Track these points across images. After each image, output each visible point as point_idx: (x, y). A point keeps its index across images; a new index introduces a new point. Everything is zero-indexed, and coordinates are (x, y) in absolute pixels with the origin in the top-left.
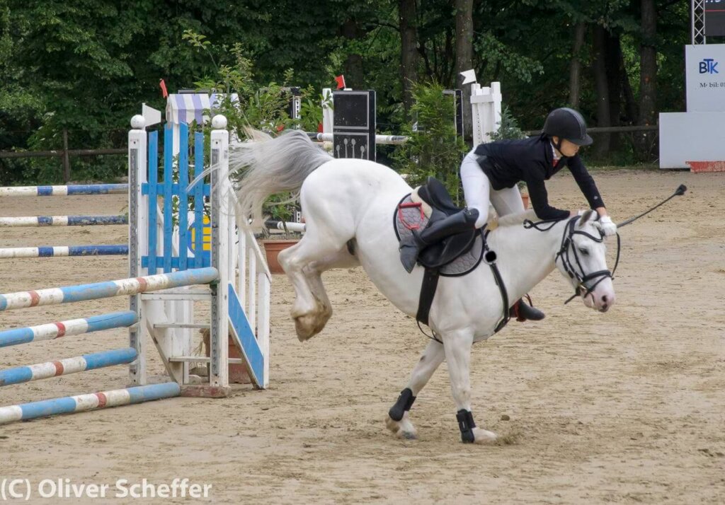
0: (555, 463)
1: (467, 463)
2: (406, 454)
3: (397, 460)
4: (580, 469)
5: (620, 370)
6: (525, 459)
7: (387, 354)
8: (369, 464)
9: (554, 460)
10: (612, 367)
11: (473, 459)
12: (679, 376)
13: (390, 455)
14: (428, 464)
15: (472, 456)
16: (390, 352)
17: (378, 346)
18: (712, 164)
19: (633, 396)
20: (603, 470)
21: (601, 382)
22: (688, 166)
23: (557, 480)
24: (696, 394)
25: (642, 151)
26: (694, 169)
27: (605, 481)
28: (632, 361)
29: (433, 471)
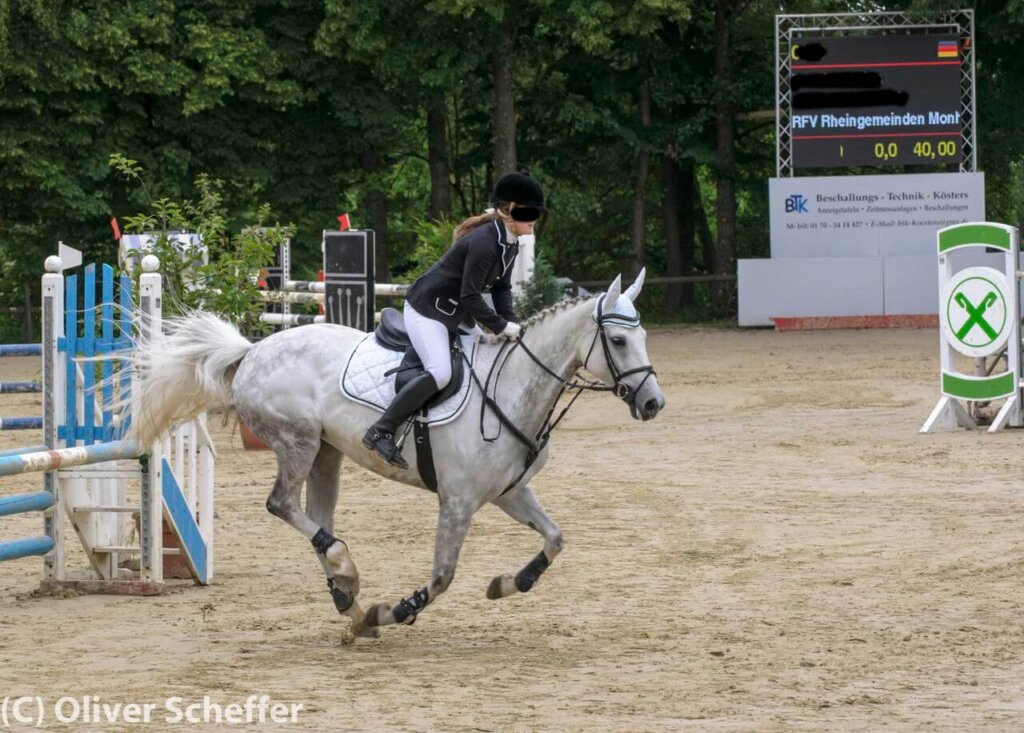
0: (537, 669)
1: (431, 670)
2: (361, 660)
3: (349, 667)
4: (566, 676)
5: (639, 561)
6: (501, 665)
7: (365, 544)
8: (314, 671)
9: (536, 666)
10: (628, 558)
11: (438, 666)
12: (706, 567)
13: (342, 662)
14: (384, 672)
15: (439, 662)
16: (368, 542)
17: (355, 534)
18: (801, 321)
19: (646, 590)
20: (592, 677)
21: (612, 574)
22: (772, 323)
23: (535, 689)
24: (721, 588)
25: (719, 306)
26: (779, 327)
27: (592, 689)
28: (654, 550)
29: (388, 679)
